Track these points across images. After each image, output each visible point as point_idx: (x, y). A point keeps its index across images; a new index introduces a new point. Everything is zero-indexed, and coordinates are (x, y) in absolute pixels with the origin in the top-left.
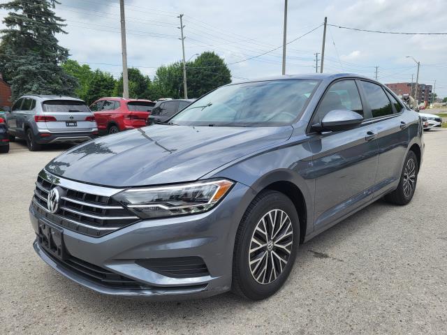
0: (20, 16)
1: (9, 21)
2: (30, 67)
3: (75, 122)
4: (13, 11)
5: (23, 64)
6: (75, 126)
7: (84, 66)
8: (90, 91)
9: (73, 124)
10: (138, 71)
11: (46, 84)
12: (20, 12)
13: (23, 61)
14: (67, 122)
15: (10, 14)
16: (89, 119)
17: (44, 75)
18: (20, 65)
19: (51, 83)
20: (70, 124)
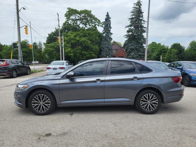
0: (132, 29)
1: (128, 32)
2: (132, 47)
4: (130, 28)
7: (158, 44)
8: (157, 54)
10: (179, 44)
11: (137, 52)
12: (132, 28)
13: (130, 45)
15: (129, 29)
17: (137, 49)
18: (129, 47)
19: (139, 52)
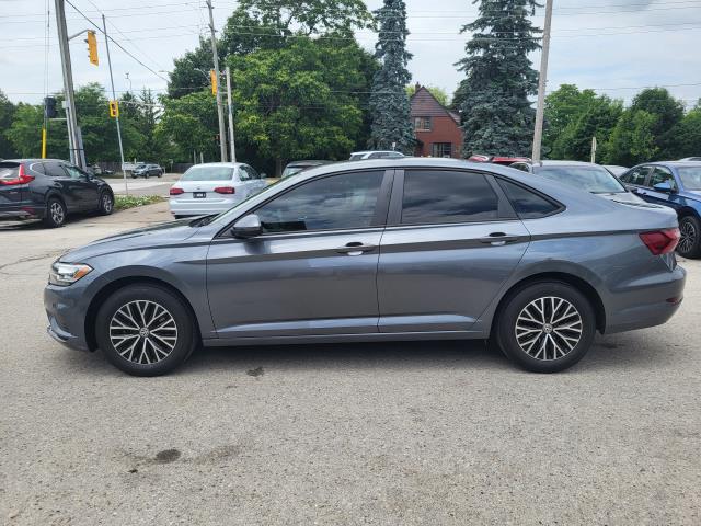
0: (487, 36)
1: (472, 46)
2: (486, 105)
5: (479, 102)
7: (586, 91)
8: (579, 132)
11: (503, 127)
12: (488, 30)
13: (479, 98)
15: (476, 36)
17: (503, 115)
18: (475, 105)
19: (510, 126)
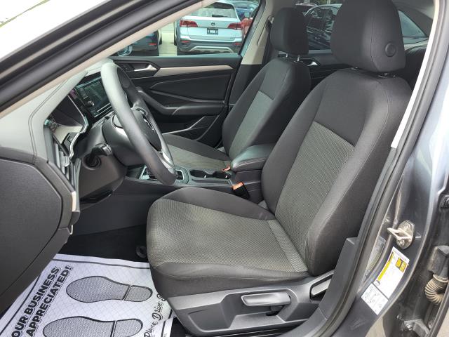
3: (216, 29)
6: (216, 34)
9: (214, 32)
14: (209, 29)
16: (232, 26)
20: (211, 31)
